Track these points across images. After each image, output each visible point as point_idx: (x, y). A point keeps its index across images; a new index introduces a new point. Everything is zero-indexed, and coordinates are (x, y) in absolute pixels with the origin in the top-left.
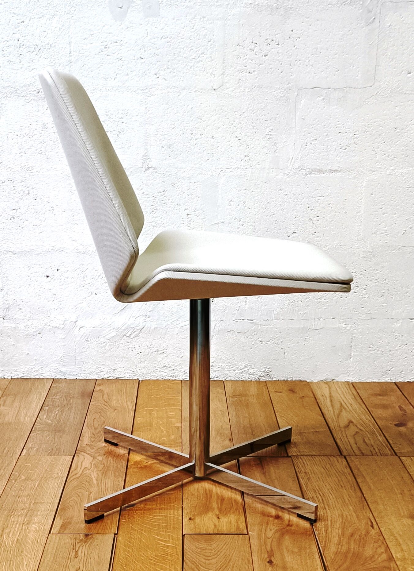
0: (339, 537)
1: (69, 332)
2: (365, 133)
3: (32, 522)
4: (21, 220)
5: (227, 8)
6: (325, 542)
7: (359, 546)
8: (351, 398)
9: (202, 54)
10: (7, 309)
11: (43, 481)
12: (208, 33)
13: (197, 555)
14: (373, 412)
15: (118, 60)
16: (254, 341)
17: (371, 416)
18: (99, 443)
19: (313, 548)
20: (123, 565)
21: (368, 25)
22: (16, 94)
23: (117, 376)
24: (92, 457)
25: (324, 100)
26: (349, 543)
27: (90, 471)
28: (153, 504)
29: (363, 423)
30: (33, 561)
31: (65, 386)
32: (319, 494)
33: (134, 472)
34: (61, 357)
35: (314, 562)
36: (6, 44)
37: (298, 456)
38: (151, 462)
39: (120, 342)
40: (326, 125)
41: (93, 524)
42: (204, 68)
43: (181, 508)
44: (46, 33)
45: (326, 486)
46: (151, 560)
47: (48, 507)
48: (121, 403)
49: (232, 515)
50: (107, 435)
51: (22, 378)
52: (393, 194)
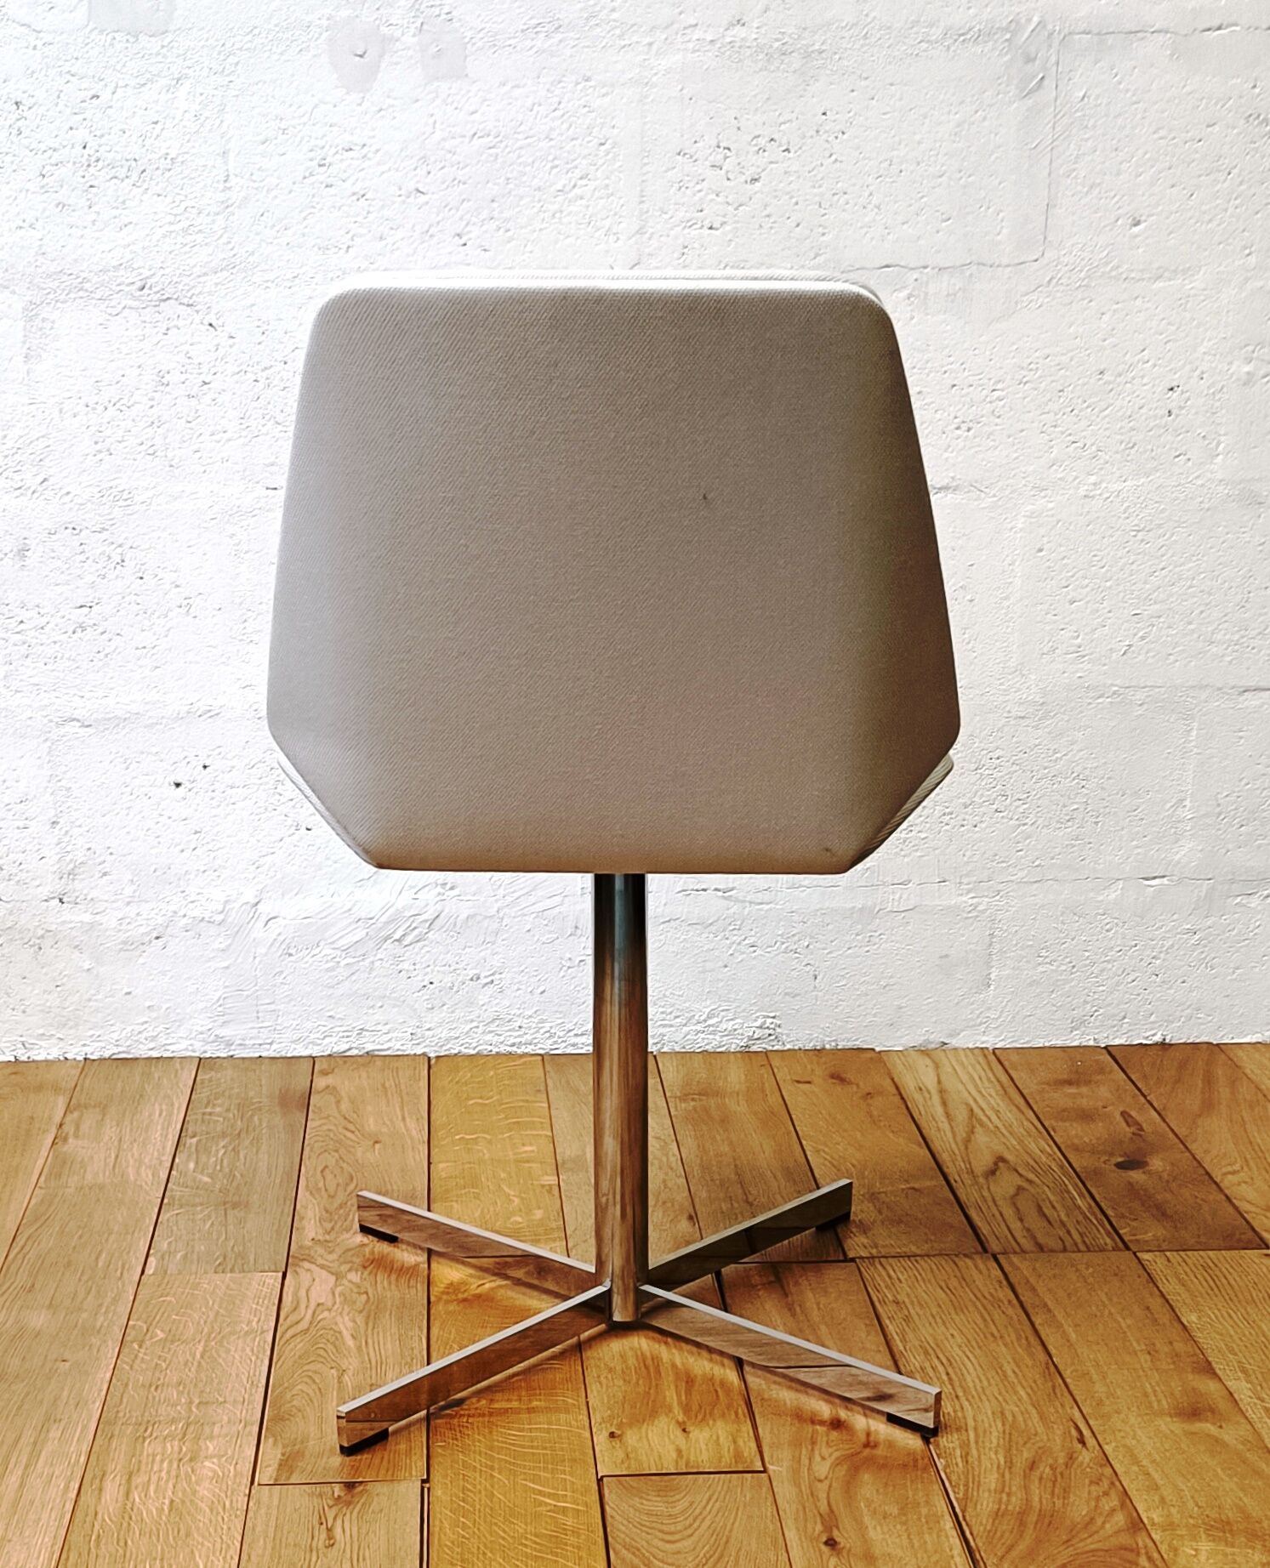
0: (998, 1473)
1: (238, 932)
2: (1022, 385)
3: (202, 1454)
4: (102, 633)
5: (647, 53)
6: (966, 1485)
7: (1053, 1493)
8: (994, 1094)
9: (581, 178)
10: (69, 874)
11: (213, 1343)
12: (599, 121)
13: (641, 1530)
14: (1055, 1132)
15: (355, 198)
16: (735, 946)
17: (1051, 1143)
18: (346, 1236)
19: (937, 1503)
20: (455, 1562)
21: (1025, 96)
22: (81, 294)
23: (369, 1047)
24: (332, 1274)
25: (912, 299)
26: (1026, 1488)
27: (333, 1314)
28: (511, 1397)
29: (1032, 1163)
30: (221, 1558)
31: (232, 1079)
32: (938, 1358)
33: (448, 1313)
34: (218, 1000)
35: (943, 1538)
36: (50, 158)
37: (873, 1257)
38: (490, 1284)
39: (375, 955)
40: (918, 366)
41: (362, 1454)
42: (587, 217)
43: (585, 1408)
44: (158, 127)
45: (952, 1335)
46: (526, 1546)
47: (238, 1413)
48: (388, 1123)
49: (720, 1423)
50: (365, 1214)
51: (114, 1057)
52: (1098, 550)
